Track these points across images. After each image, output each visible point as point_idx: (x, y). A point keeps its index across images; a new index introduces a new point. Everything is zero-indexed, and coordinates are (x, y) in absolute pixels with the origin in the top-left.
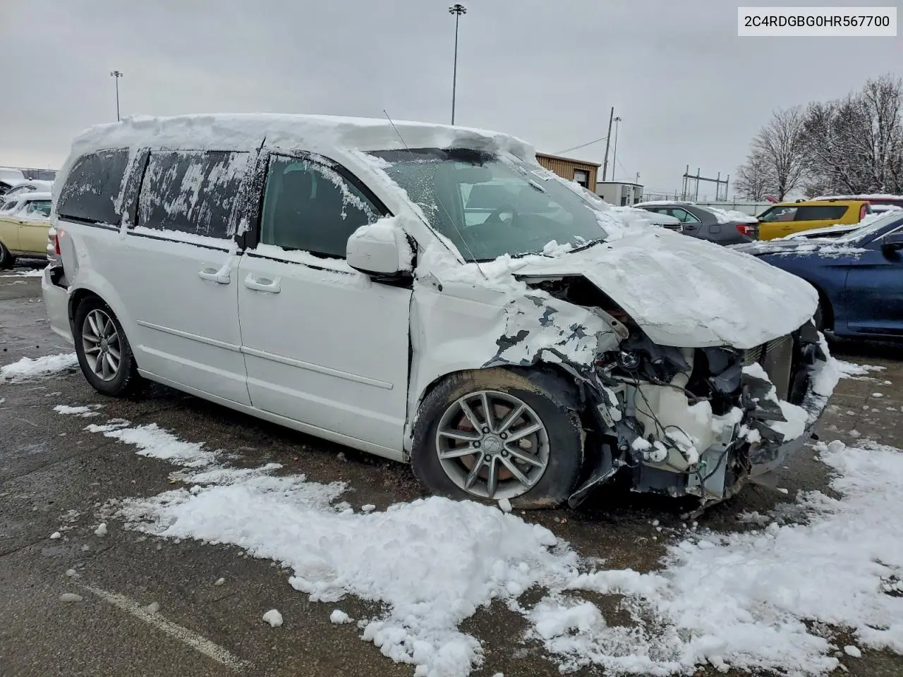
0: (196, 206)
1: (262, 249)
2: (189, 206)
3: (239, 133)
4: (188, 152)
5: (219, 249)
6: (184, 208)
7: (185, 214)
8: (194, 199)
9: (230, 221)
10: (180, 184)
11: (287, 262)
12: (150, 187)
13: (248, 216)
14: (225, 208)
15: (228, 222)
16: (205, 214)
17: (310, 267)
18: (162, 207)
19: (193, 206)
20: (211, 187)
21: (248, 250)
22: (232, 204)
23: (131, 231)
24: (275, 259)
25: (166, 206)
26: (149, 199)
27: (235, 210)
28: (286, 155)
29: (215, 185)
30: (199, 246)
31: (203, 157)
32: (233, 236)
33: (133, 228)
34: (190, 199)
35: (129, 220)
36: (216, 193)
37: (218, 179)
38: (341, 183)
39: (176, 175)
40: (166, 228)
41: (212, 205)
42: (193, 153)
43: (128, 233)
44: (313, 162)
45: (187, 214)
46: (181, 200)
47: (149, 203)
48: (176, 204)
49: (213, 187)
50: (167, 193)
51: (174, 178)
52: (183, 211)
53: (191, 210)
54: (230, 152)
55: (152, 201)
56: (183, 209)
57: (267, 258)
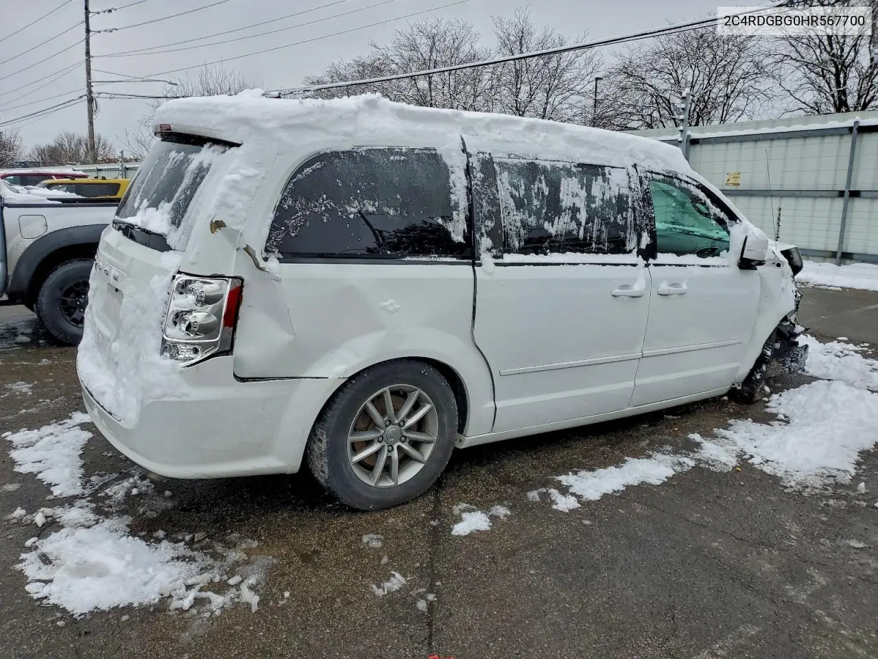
0: (587, 223)
1: (662, 258)
2: (579, 224)
3: (604, 147)
4: (552, 163)
5: (625, 265)
6: (573, 225)
7: (575, 232)
8: (583, 216)
9: (628, 236)
10: (558, 200)
11: (685, 266)
12: (513, 204)
13: (648, 230)
14: (620, 223)
15: (626, 238)
16: (600, 231)
17: (702, 266)
18: (541, 228)
19: (583, 224)
20: (598, 203)
21: (651, 261)
22: (626, 219)
23: (500, 261)
24: (676, 265)
25: (547, 225)
26: (518, 218)
27: (631, 225)
28: (659, 174)
29: (602, 200)
30: (604, 265)
31: (574, 169)
32: (636, 250)
33: (501, 257)
34: (578, 216)
35: (492, 248)
36: (607, 209)
37: (604, 194)
38: (706, 198)
39: (548, 189)
40: (551, 252)
41: (605, 221)
42: (560, 165)
43: (497, 264)
44: (681, 180)
45: (578, 232)
46: (566, 218)
47: (519, 224)
48: (561, 223)
49: (601, 203)
50: (544, 211)
51: (547, 193)
52: (573, 230)
53: (582, 229)
54: (605, 166)
55: (522, 221)
56: (572, 228)
57: (669, 265)
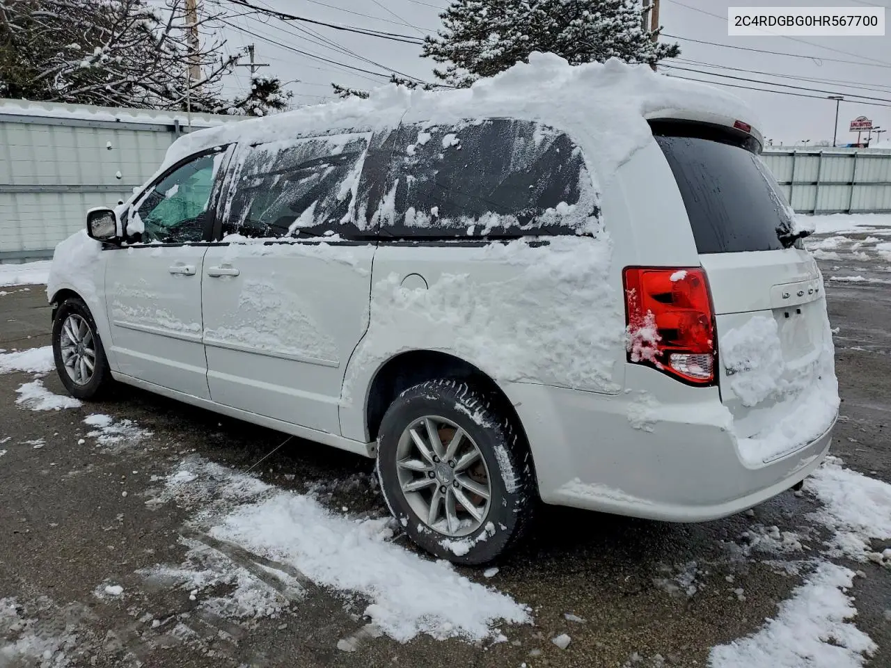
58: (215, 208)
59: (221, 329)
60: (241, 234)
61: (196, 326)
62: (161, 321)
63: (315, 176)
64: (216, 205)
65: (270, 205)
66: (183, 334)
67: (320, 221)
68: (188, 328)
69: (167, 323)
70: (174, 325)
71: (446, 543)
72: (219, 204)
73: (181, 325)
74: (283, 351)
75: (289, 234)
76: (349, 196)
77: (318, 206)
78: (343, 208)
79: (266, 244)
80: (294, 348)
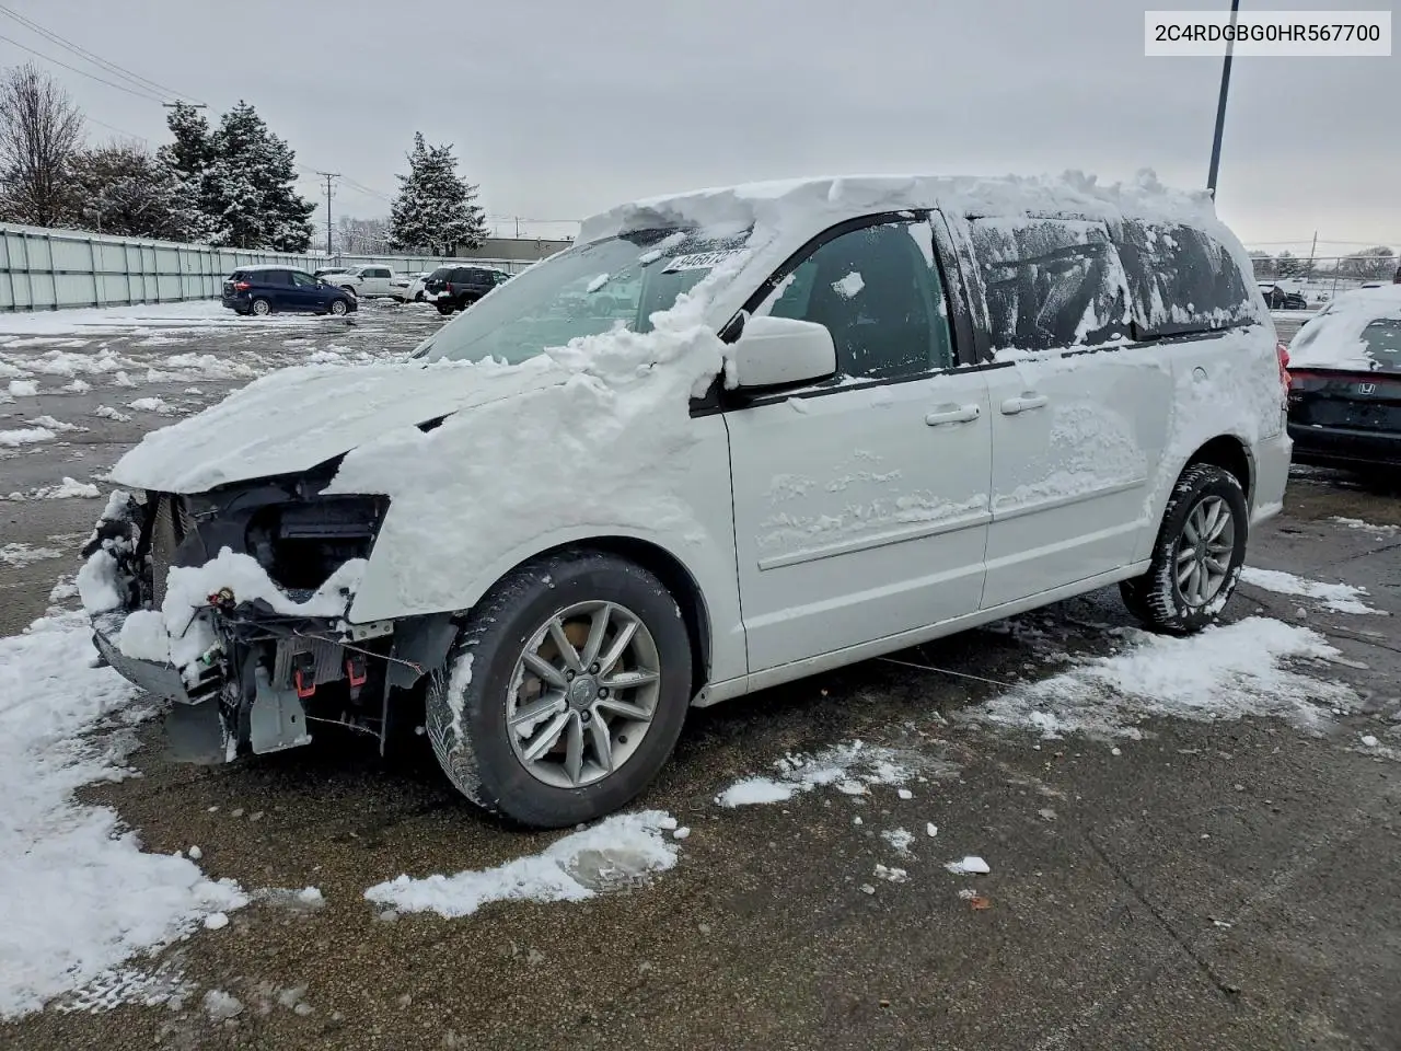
58: (968, 311)
59: (1022, 488)
60: (1017, 347)
61: (980, 499)
62: (908, 516)
63: (1077, 268)
64: (967, 305)
65: (1041, 305)
66: (953, 521)
67: (1104, 323)
68: (966, 506)
69: (926, 514)
70: (937, 513)
71: (1209, 610)
72: (971, 304)
73: (949, 507)
74: (1101, 487)
75: (1078, 341)
76: (1121, 291)
77: (1096, 305)
78: (1118, 307)
79: (1064, 356)
80: (1108, 479)
